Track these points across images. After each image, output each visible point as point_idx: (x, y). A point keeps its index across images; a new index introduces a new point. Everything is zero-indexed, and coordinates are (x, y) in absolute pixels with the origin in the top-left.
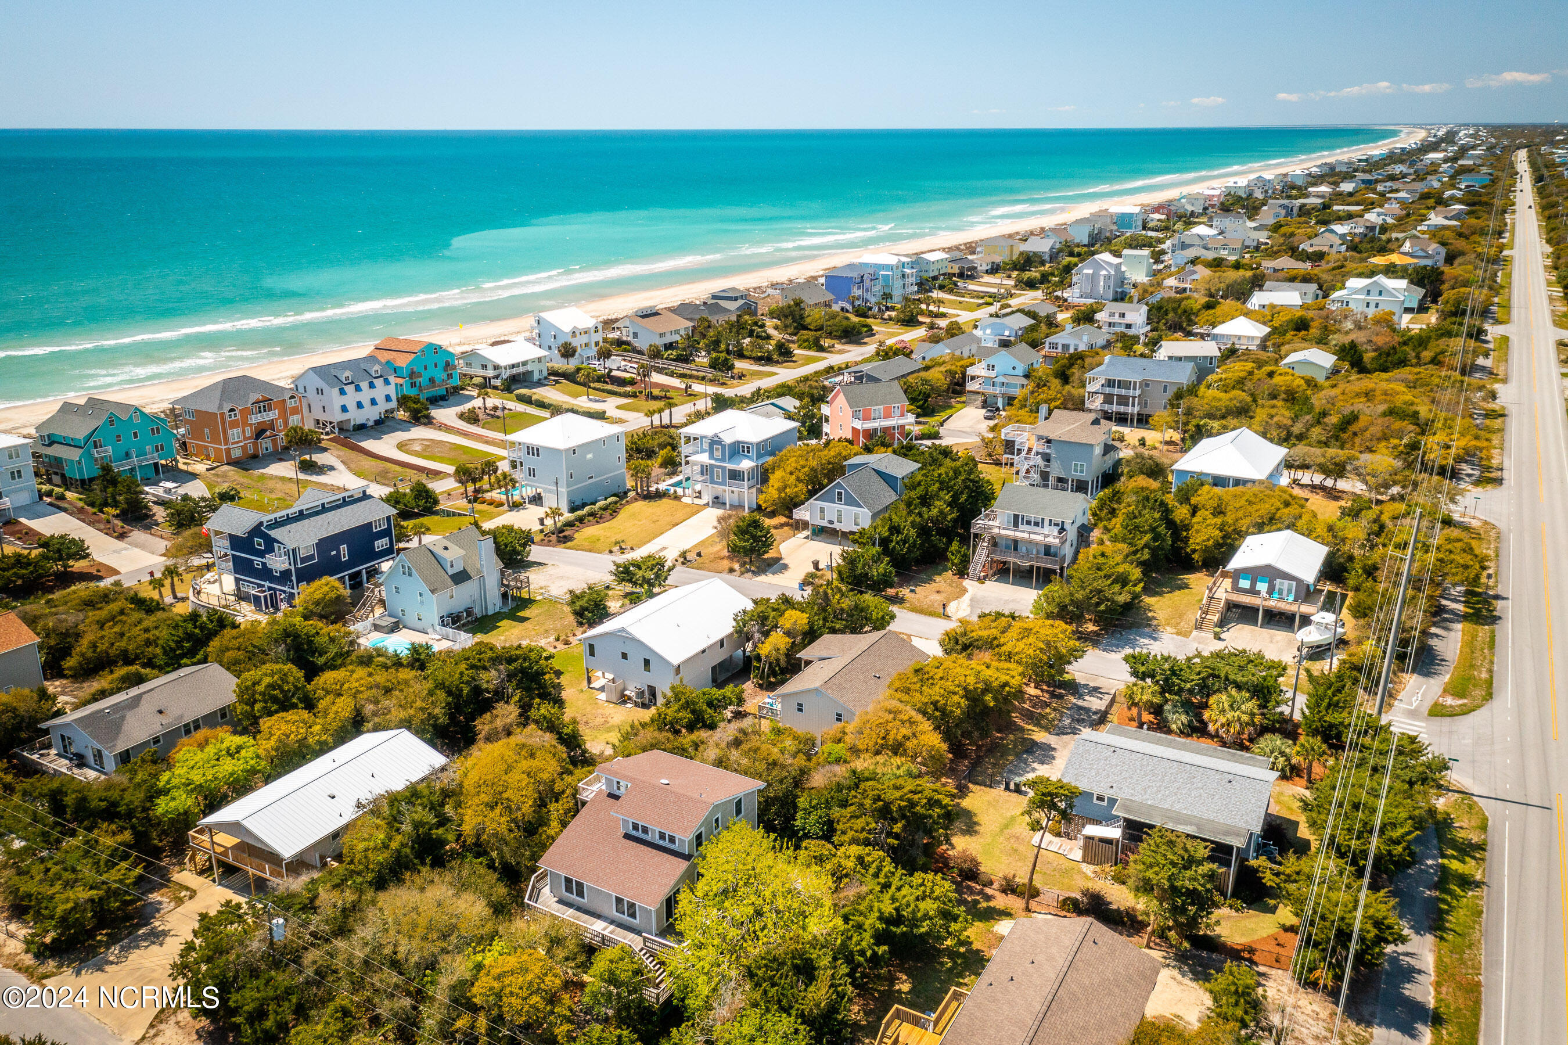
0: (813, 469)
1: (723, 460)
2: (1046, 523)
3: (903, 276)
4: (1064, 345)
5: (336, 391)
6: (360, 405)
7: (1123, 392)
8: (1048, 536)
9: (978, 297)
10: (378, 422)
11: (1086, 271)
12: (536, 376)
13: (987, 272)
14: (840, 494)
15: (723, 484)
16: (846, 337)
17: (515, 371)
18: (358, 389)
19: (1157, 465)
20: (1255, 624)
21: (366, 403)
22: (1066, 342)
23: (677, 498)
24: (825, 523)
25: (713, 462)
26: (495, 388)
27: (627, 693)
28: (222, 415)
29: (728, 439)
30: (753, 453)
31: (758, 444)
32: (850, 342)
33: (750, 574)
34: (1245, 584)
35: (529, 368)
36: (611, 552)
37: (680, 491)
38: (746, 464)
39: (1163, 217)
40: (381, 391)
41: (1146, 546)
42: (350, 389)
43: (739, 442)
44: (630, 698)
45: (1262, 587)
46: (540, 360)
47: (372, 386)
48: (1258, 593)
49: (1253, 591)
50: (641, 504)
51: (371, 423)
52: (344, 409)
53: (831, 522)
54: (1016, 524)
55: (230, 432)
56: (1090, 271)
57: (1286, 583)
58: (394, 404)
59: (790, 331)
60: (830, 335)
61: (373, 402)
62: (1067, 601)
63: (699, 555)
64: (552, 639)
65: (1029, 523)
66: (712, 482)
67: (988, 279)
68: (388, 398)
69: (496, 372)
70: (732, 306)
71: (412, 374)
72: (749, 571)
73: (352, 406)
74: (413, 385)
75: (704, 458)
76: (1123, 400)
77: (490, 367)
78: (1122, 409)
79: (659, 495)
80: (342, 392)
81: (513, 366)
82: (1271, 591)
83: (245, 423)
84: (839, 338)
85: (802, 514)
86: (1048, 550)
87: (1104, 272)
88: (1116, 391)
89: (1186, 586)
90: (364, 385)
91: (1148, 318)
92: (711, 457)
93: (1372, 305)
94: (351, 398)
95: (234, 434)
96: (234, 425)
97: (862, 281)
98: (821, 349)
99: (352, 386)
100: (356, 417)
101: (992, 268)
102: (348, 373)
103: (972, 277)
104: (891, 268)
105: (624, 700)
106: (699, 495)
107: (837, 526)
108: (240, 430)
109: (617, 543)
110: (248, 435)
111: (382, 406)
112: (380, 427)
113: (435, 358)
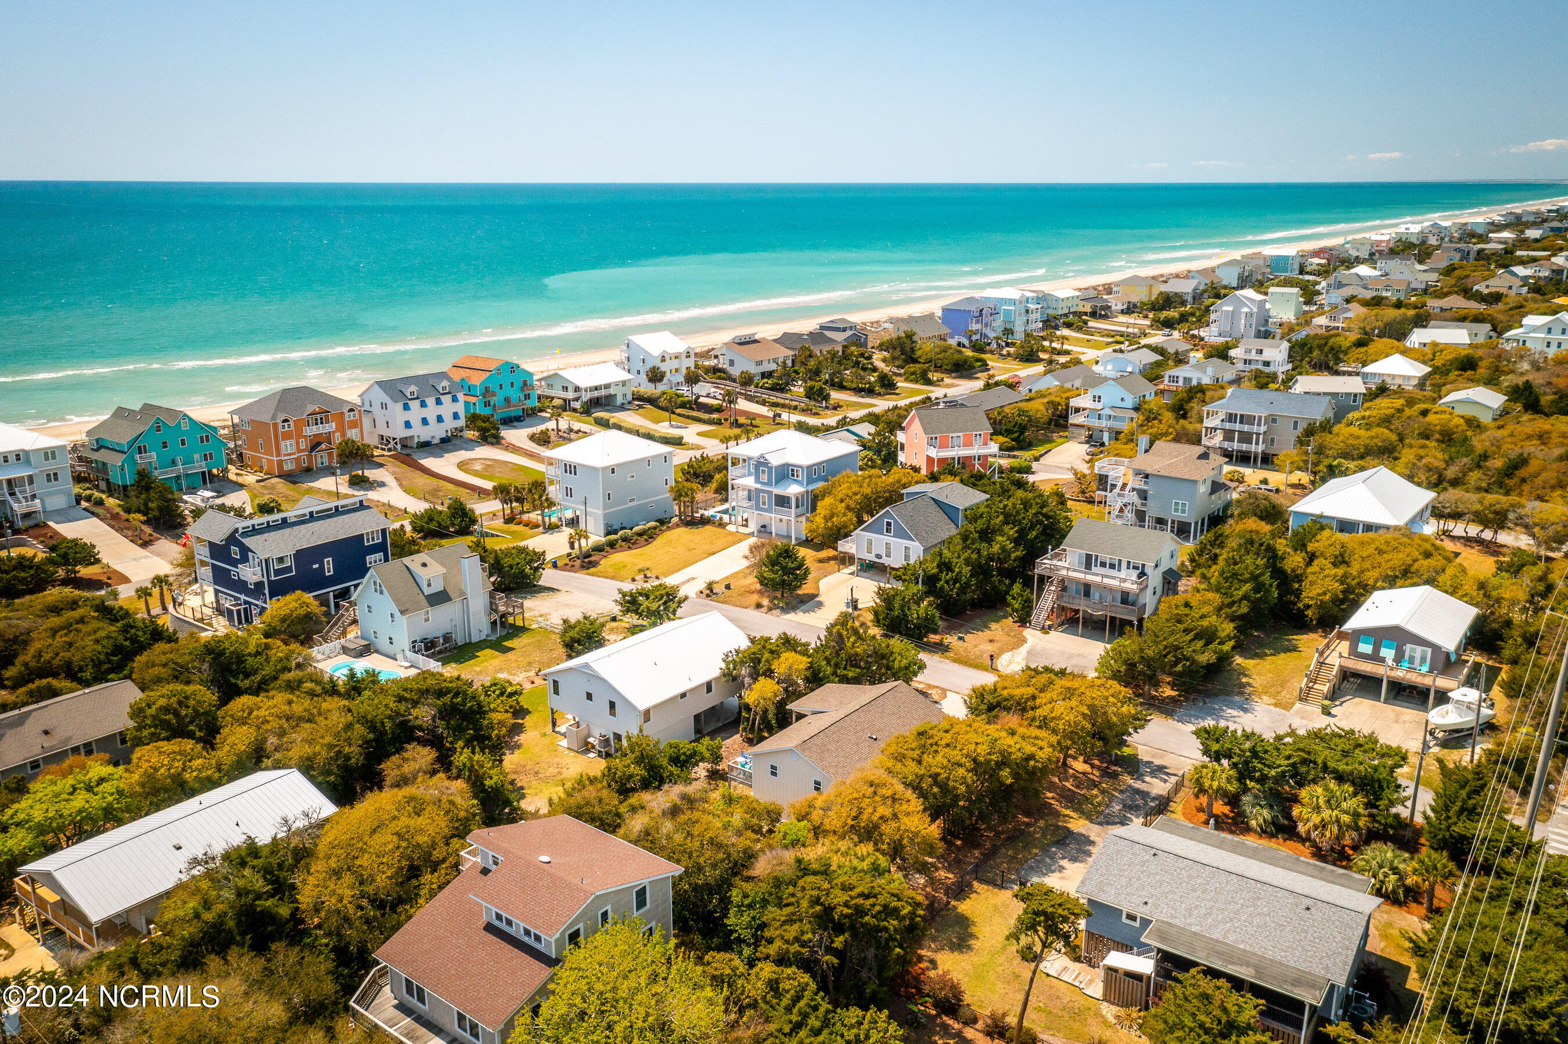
0: (866, 496)
1: (769, 484)
2: (1124, 565)
3: (1027, 311)
4: (1185, 379)
5: (400, 406)
6: (425, 422)
7: (1246, 428)
8: (1126, 580)
9: (1108, 336)
10: (443, 441)
11: (1225, 308)
12: (619, 400)
13: (1122, 312)
14: (889, 524)
15: (769, 510)
16: (956, 371)
17: (596, 394)
18: (423, 405)
19: (1274, 507)
20: (1377, 698)
21: (432, 419)
22: (1187, 375)
23: (722, 525)
24: (871, 557)
25: (759, 486)
26: (575, 410)
27: (591, 740)
28: (275, 425)
29: (775, 461)
30: (802, 476)
31: (809, 467)
32: (961, 377)
33: (777, 612)
34: (1365, 648)
35: (612, 391)
36: (633, 580)
37: (726, 518)
38: (793, 490)
39: (1324, 261)
40: (448, 407)
41: (1245, 597)
42: (415, 405)
43: (788, 465)
44: (593, 747)
45: (1388, 653)
46: (624, 383)
47: (438, 402)
48: (1383, 660)
49: (1375, 657)
50: (682, 530)
51: (436, 441)
52: (408, 425)
53: (879, 556)
54: (1088, 566)
55: (283, 444)
56: (1230, 309)
57: (1419, 650)
58: (461, 422)
59: (897, 363)
60: (938, 368)
61: (440, 419)
62: (1137, 658)
63: (728, 587)
64: (532, 673)
65: (1103, 564)
66: (758, 508)
67: (1122, 318)
68: (456, 416)
69: (577, 395)
70: (840, 337)
71: (487, 392)
72: (777, 607)
73: (416, 422)
74: (487, 404)
75: (750, 482)
76: (1246, 437)
77: (570, 389)
78: (1244, 447)
79: (704, 521)
80: (406, 407)
81: (596, 388)
82: (1399, 658)
83: (300, 435)
84: (949, 372)
85: (847, 546)
86: (1126, 598)
87: (1245, 310)
88: (1237, 426)
89: (1295, 649)
90: (430, 401)
91: (1290, 356)
92: (757, 480)
93: (1554, 345)
94: (416, 413)
95: (288, 446)
96: (287, 436)
97: (981, 315)
98: (929, 382)
99: (417, 402)
100: (422, 433)
101: (1128, 308)
102: (413, 388)
103: (1105, 317)
104: (1013, 302)
105: (586, 747)
106: (746, 523)
107: (885, 560)
108: (293, 441)
109: (640, 571)
110: (303, 446)
111: (450, 424)
112: (445, 446)
113: (512, 378)
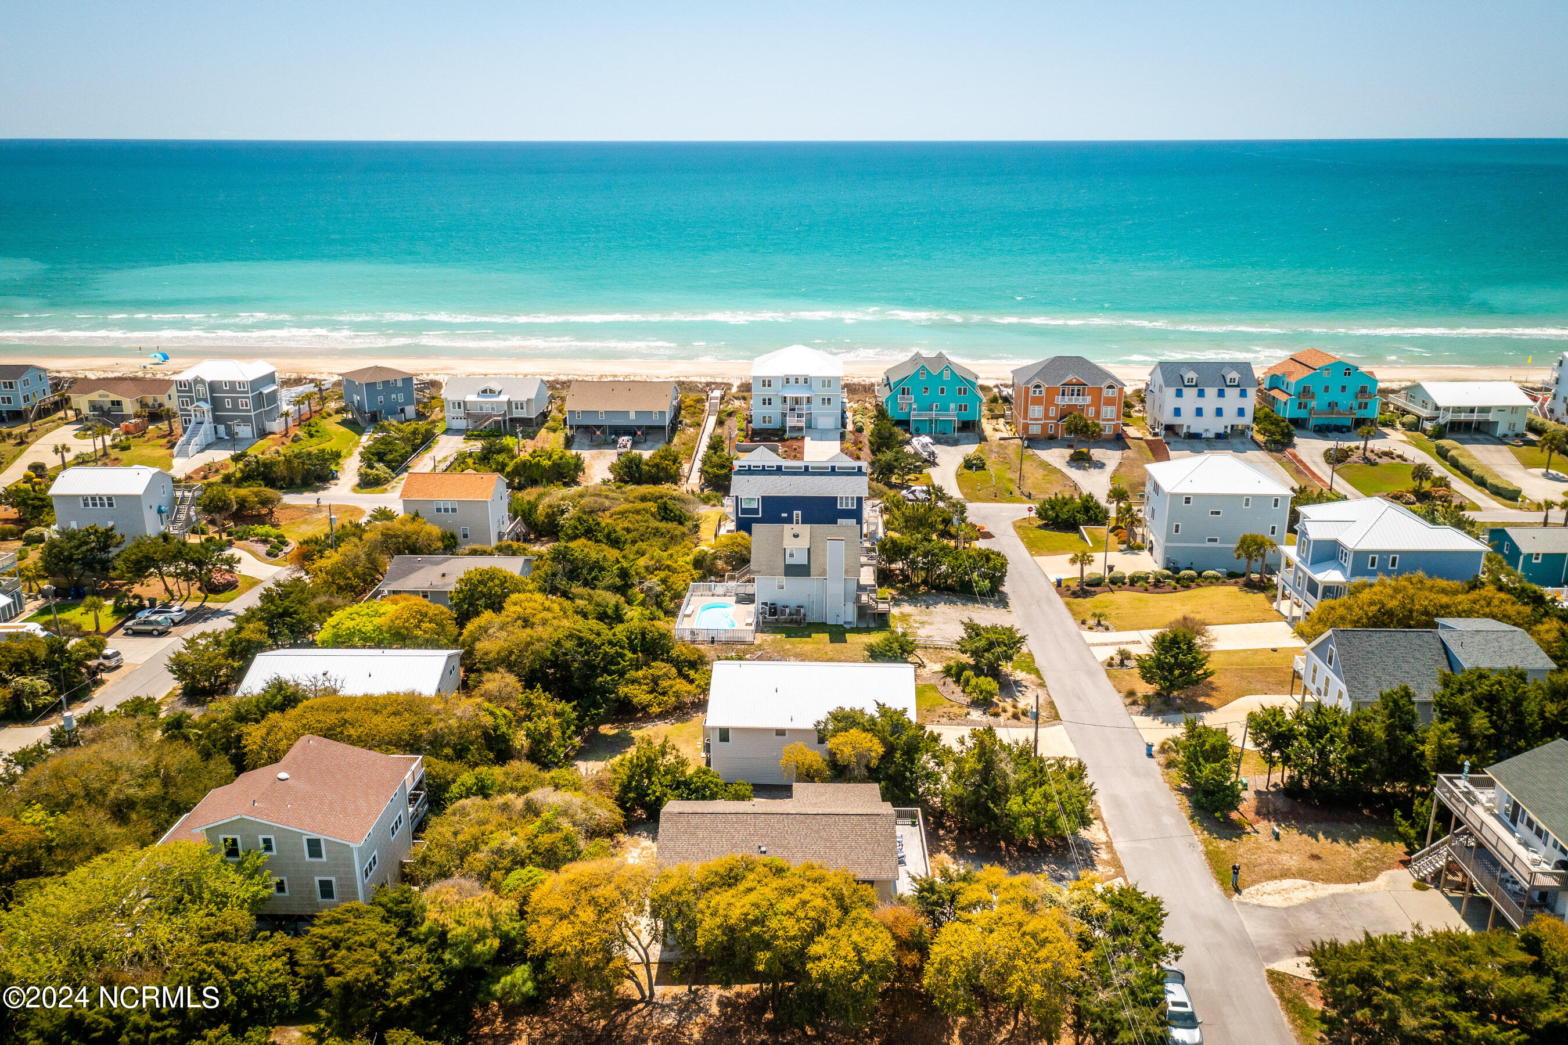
1: (1307, 560)
5: (1172, 391)
6: (1199, 412)
10: (1218, 436)
12: (1500, 431)
17: (1463, 417)
18: (1201, 394)
21: (1209, 410)
23: (1273, 596)
25: (1300, 559)
26: (1424, 431)
28: (1027, 389)
30: (1348, 562)
35: (1491, 417)
40: (1232, 400)
42: (1190, 392)
43: (1336, 543)
46: (1514, 409)
47: (1221, 394)
51: (1211, 435)
52: (1177, 412)
55: (1031, 408)
58: (1247, 420)
61: (1219, 412)
68: (1241, 412)
69: (1435, 414)
71: (1306, 392)
73: (1188, 411)
74: (1303, 406)
75: (1294, 551)
77: (1429, 406)
80: (1180, 393)
81: (1472, 410)
83: (1050, 402)
90: (1211, 392)
94: (1190, 399)
95: (1038, 411)
96: (1037, 401)
99: (1195, 390)
100: (1193, 424)
102: (1192, 375)
108: (1042, 408)
109: (1094, 615)
110: (1052, 414)
111: (1230, 418)
112: (1221, 443)
113: (1346, 381)
